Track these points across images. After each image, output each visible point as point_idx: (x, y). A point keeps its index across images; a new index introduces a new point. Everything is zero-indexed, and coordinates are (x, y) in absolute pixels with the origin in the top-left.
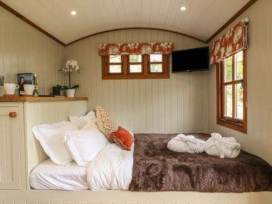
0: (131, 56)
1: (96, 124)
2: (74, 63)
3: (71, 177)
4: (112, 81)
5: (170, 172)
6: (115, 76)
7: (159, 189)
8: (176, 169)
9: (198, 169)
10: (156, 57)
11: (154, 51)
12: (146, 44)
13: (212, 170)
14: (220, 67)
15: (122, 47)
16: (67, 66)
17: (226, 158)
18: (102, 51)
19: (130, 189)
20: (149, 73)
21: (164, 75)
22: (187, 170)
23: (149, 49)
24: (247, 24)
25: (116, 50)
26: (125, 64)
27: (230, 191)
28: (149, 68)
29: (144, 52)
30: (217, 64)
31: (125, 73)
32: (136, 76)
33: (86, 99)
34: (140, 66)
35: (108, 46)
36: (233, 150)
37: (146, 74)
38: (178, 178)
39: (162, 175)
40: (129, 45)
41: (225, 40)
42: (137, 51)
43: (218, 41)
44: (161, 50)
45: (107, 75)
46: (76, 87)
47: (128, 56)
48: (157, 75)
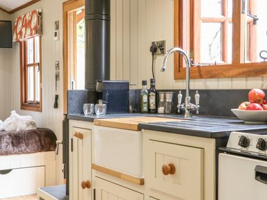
13: (8, 137)
14: (23, 47)
17: (21, 131)
24: (40, 14)
27: (22, 152)
30: (21, 43)
36: (28, 125)
41: (26, 20)
43: (20, 18)
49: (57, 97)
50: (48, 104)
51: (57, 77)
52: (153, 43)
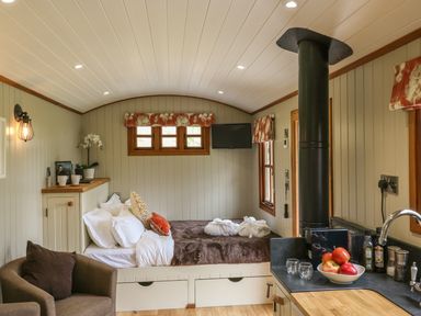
0: (163, 128)
1: (130, 210)
2: (96, 138)
3: (121, 256)
4: (141, 158)
5: (205, 249)
6: (144, 151)
7: (196, 263)
8: (210, 246)
9: (227, 246)
10: (194, 130)
11: (191, 123)
12: (182, 115)
13: (238, 246)
15: (153, 117)
16: (86, 141)
17: (254, 237)
18: (129, 121)
19: (172, 264)
20: (186, 148)
21: (203, 150)
22: (219, 247)
23: (186, 121)
24: (273, 119)
25: (146, 121)
26: (157, 137)
27: (252, 262)
28: (185, 142)
29: (179, 125)
30: (259, 144)
31: (157, 148)
32: (169, 151)
33: (108, 179)
34: (175, 139)
35: (137, 116)
37: (182, 149)
38: (211, 253)
39: (198, 251)
40: (161, 116)
42: (171, 122)
44: (200, 122)
45: (133, 150)
46: (95, 165)
47: (160, 129)
48: (195, 151)
49: (286, 206)
50: (280, 210)
51: (287, 185)
52: (382, 176)
